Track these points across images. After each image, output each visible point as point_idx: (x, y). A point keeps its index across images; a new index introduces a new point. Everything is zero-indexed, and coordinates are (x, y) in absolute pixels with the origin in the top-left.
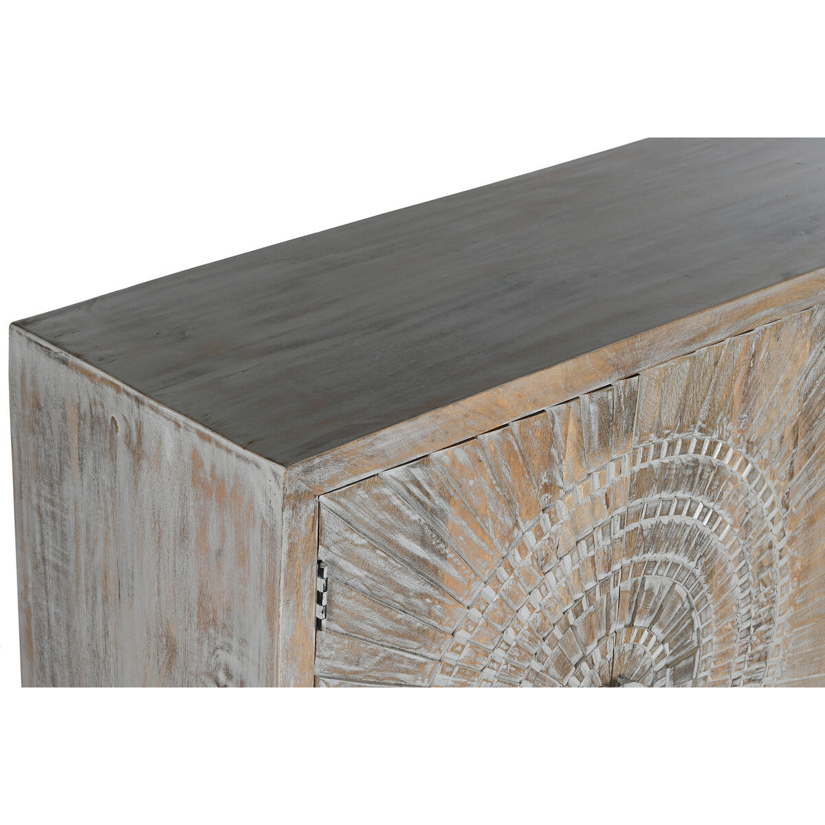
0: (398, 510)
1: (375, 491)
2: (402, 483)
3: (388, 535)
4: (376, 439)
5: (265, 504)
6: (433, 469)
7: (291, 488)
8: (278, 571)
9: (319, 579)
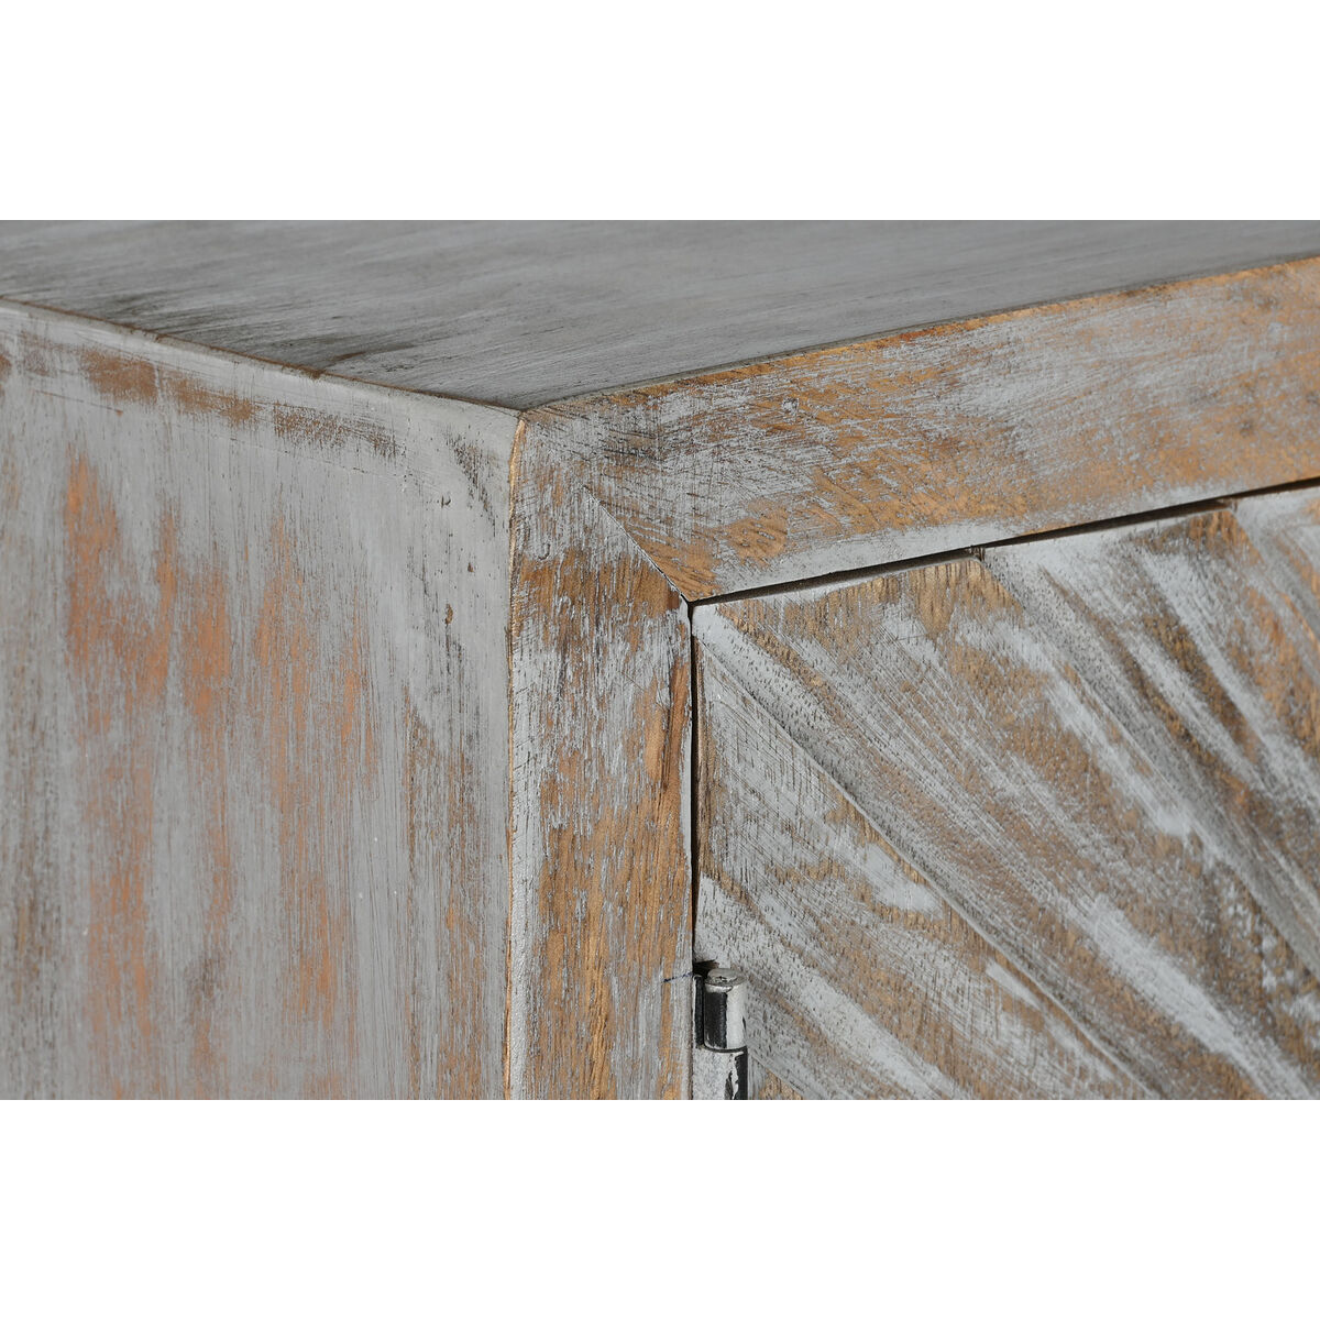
0: (1088, 766)
1: (972, 635)
2: (1104, 627)
3: (1044, 893)
4: (969, 354)
5: (422, 638)
6: (1254, 581)
7: (551, 528)
8: (495, 978)
9: (703, 1056)
